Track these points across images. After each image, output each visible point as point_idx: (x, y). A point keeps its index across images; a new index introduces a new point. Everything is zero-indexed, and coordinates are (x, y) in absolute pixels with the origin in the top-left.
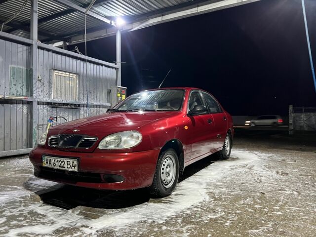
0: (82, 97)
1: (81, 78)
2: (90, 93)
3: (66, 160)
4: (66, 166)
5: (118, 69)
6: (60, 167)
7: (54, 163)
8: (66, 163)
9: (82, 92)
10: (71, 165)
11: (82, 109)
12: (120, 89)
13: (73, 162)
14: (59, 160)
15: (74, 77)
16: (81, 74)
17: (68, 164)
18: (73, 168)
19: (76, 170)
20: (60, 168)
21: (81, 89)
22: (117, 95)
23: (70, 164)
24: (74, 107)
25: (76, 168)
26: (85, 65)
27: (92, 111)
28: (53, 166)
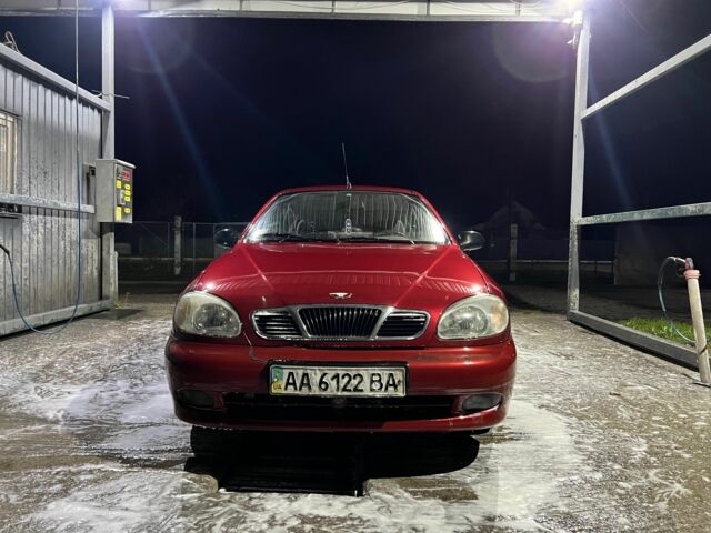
0: (26, 186)
1: (25, 127)
2: (45, 173)
3: (366, 372)
4: (365, 386)
5: (107, 112)
6: (344, 389)
7: (321, 382)
8: (367, 380)
9: (26, 169)
10: (384, 383)
11: (26, 218)
12: (121, 170)
13: (391, 375)
14: (341, 373)
15: (9, 125)
16: (26, 117)
17: (372, 382)
18: (391, 389)
19: (401, 393)
20: (346, 393)
21: (26, 160)
22: (114, 184)
23: (380, 380)
24: (7, 214)
25: (401, 388)
26: (34, 91)
27: (49, 226)
28: (316, 391)
